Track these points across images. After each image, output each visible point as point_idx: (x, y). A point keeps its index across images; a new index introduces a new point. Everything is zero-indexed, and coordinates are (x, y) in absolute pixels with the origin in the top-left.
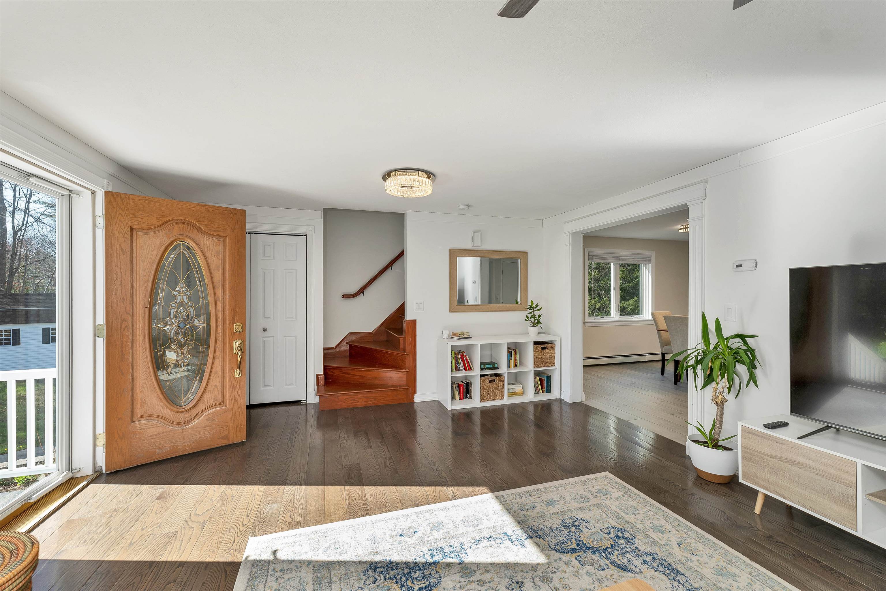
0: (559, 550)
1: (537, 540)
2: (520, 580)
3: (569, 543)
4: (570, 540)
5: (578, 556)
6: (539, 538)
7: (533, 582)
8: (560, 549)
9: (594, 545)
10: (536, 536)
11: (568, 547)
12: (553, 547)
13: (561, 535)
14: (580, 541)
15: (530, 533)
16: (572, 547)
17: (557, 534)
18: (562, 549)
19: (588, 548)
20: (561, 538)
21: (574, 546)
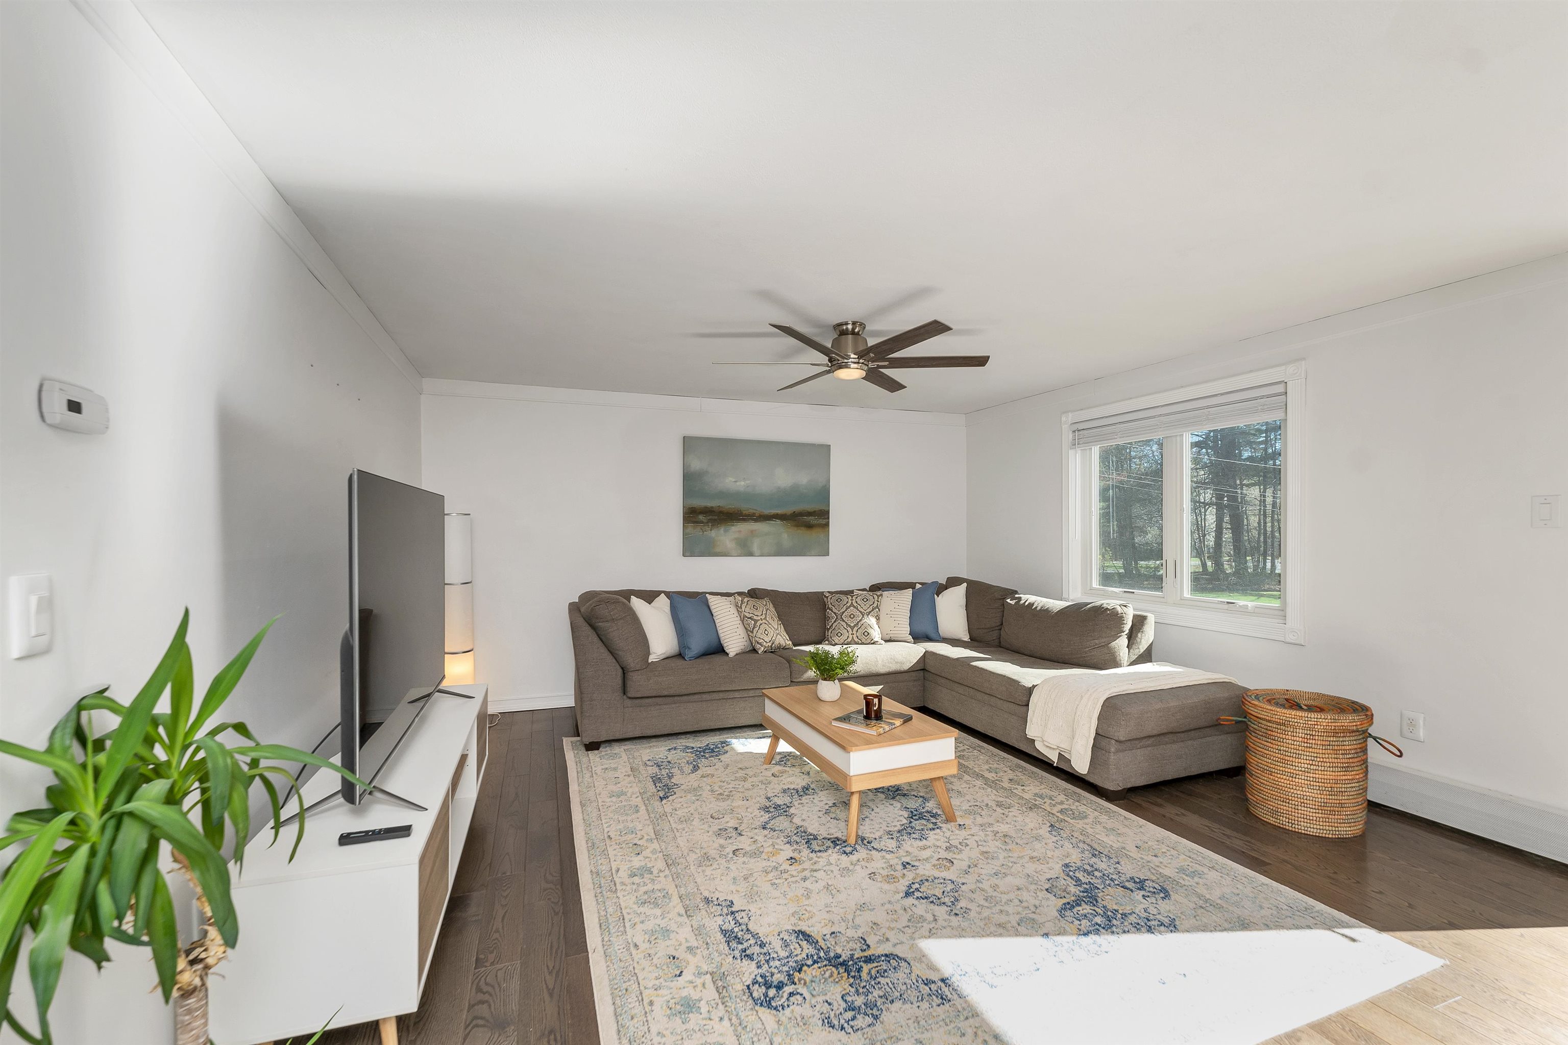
0: (894, 959)
1: (934, 977)
2: (953, 918)
3: (873, 972)
4: (871, 977)
5: (865, 950)
6: (927, 979)
7: (934, 915)
8: (891, 961)
9: (831, 969)
10: (934, 982)
11: (879, 964)
12: (903, 964)
13: (886, 987)
14: (854, 977)
15: (946, 990)
16: (870, 966)
17: (893, 989)
18: (889, 962)
19: (844, 964)
20: (888, 980)
21: (866, 968)
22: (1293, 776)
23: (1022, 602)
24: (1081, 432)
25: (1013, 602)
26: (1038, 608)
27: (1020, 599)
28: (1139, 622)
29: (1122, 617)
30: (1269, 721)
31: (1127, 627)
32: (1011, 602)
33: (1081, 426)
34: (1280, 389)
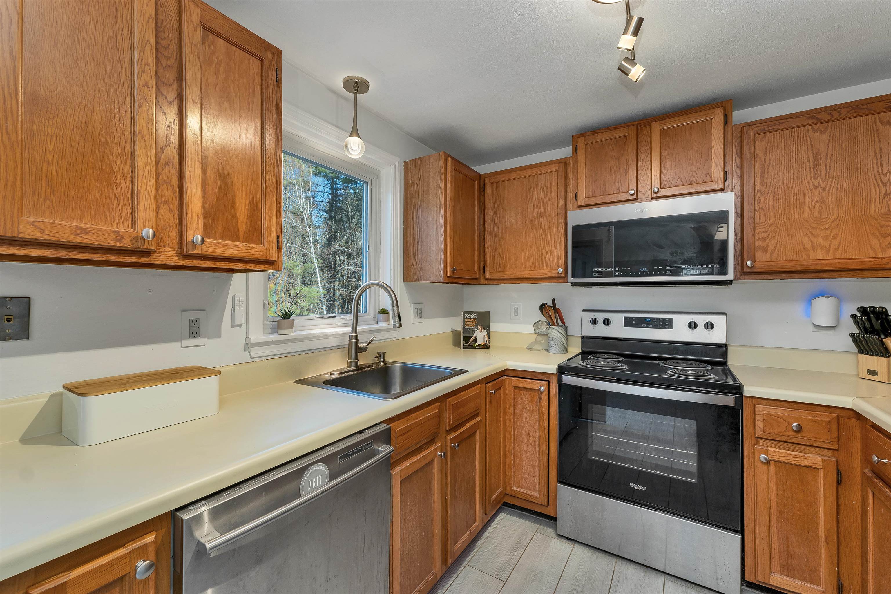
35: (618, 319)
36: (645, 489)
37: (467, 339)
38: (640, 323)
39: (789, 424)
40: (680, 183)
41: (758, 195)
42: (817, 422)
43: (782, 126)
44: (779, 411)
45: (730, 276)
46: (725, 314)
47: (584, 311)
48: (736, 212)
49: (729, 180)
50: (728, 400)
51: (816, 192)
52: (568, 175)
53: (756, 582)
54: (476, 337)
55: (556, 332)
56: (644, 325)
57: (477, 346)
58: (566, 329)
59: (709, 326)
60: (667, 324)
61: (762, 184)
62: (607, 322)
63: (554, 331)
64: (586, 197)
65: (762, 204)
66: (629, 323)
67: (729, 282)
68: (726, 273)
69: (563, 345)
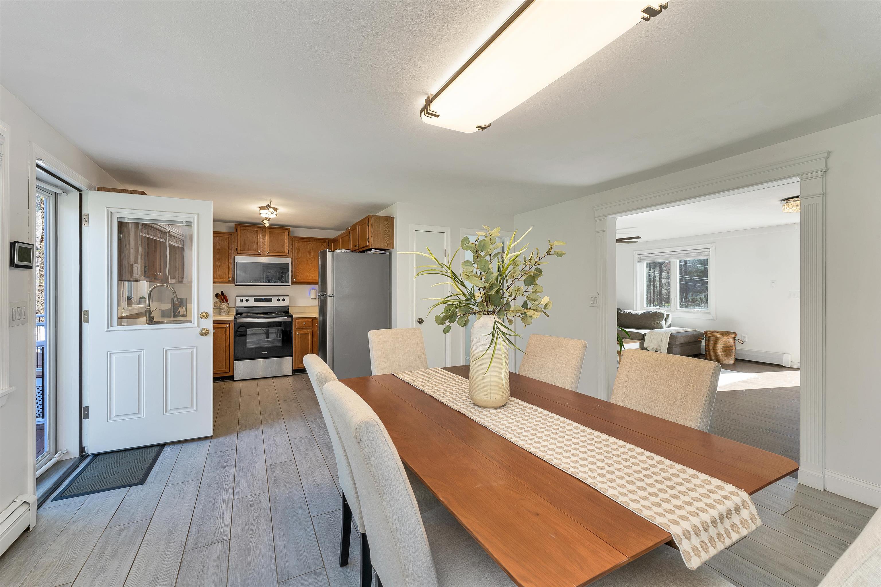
22: (719, 350)
23: (625, 312)
24: (641, 258)
25: (622, 312)
26: (633, 313)
27: (624, 311)
28: (668, 316)
29: (663, 314)
30: (713, 337)
31: (665, 318)
32: (621, 312)
33: (641, 256)
34: (708, 250)
35: (252, 299)
36: (266, 352)
37: (174, 312)
38: (260, 300)
39: (303, 323)
40: (275, 251)
41: (297, 259)
42: (309, 322)
43: (303, 240)
44: (301, 320)
45: (290, 284)
46: (288, 296)
47: (236, 296)
48: (291, 263)
49: (289, 253)
50: (289, 319)
51: (310, 261)
52: (233, 240)
53: (296, 369)
54: (180, 311)
55: (224, 306)
56: (262, 301)
57: (180, 315)
58: (229, 304)
59: (284, 300)
60: (270, 300)
61: (298, 256)
62: (247, 300)
63: (224, 305)
64: (242, 250)
65: (298, 262)
66: (256, 300)
67: (289, 285)
68: (289, 283)
69: (228, 311)
